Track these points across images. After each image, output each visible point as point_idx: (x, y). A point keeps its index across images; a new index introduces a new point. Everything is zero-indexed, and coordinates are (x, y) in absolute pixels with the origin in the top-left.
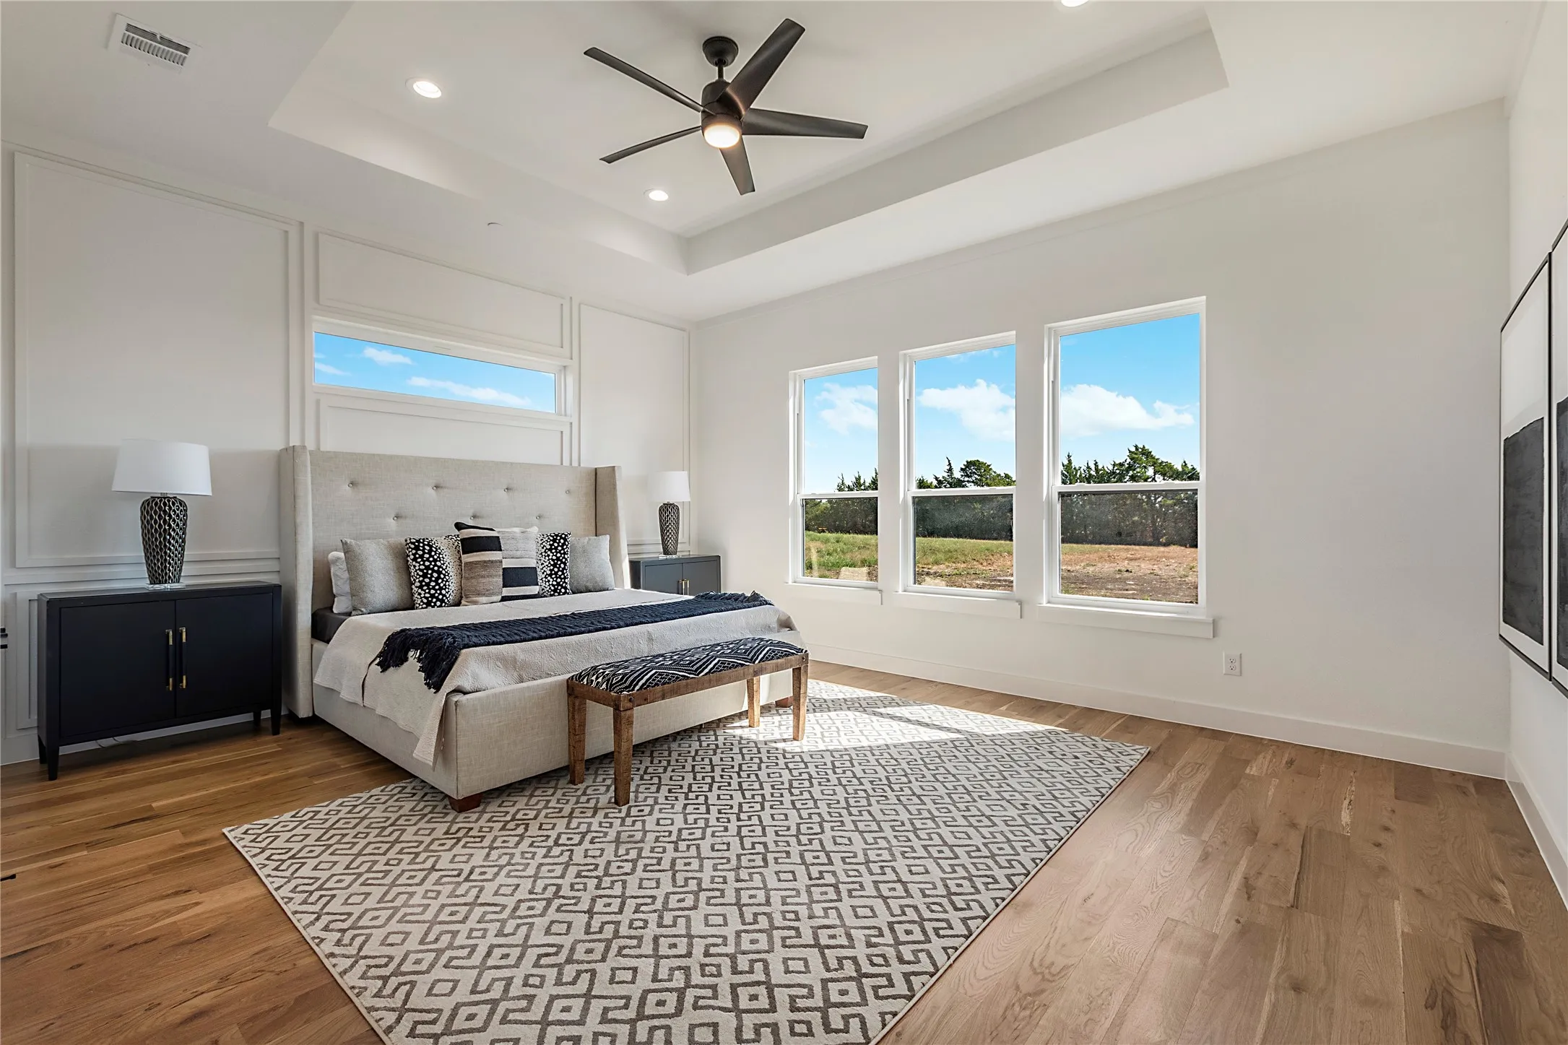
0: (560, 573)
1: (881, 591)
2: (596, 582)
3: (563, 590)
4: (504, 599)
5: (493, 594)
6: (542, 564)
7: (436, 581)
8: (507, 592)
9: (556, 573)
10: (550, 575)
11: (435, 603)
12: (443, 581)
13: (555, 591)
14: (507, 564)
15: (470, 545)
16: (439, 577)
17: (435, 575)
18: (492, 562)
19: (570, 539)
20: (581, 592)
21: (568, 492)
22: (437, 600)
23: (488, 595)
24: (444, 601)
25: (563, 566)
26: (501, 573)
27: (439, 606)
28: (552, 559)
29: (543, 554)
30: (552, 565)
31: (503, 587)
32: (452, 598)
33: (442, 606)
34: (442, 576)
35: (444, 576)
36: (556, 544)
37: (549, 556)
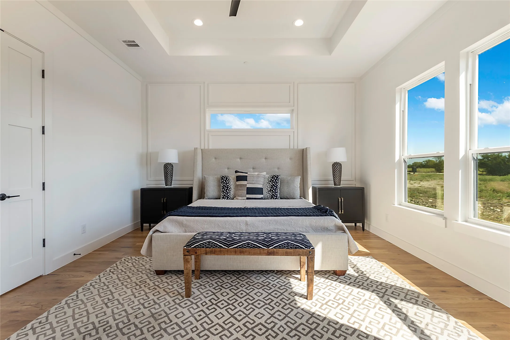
0: (274, 191)
1: (445, 218)
2: (290, 195)
3: (275, 197)
4: (248, 199)
5: (243, 197)
6: (267, 187)
7: (226, 190)
8: (248, 196)
9: (272, 191)
10: (270, 191)
11: (225, 198)
12: (228, 190)
13: (272, 197)
14: (249, 186)
15: (239, 178)
16: (227, 189)
17: (226, 188)
18: (243, 185)
19: (279, 177)
20: (286, 199)
21: (291, 159)
22: (226, 197)
23: (242, 197)
24: (228, 197)
25: (275, 188)
26: (246, 189)
27: (226, 199)
28: (271, 185)
29: (268, 183)
30: (271, 187)
31: (247, 194)
32: (232, 196)
33: (227, 199)
34: (228, 189)
35: (229, 189)
36: (273, 179)
37: (270, 183)
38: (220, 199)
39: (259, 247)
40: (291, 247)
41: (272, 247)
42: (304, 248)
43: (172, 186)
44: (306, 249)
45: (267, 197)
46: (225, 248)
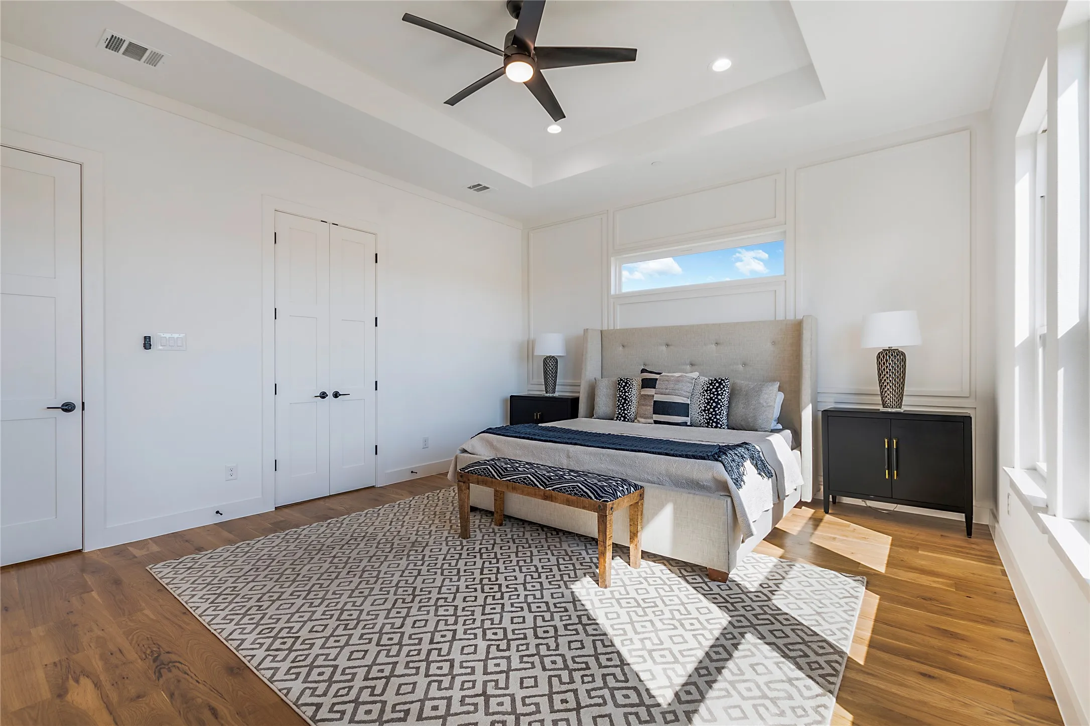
0: (711, 410)
3: (714, 424)
4: (656, 422)
5: (648, 418)
6: (700, 401)
7: (623, 405)
8: (657, 417)
9: (708, 410)
10: (704, 411)
12: (627, 405)
13: (708, 423)
14: (657, 398)
16: (625, 403)
17: (623, 401)
18: (648, 395)
19: (726, 383)
21: (774, 343)
22: (622, 416)
23: (645, 418)
24: (625, 418)
25: (714, 404)
26: (652, 404)
27: (622, 421)
28: (707, 399)
29: (702, 394)
30: (706, 403)
31: (654, 414)
32: (633, 417)
33: (624, 421)
34: (627, 402)
35: (629, 402)
36: (711, 387)
37: (705, 395)
38: (613, 419)
39: (536, 485)
40: (575, 493)
41: (551, 488)
42: (593, 498)
43: (556, 394)
44: (595, 500)
45: (700, 423)
46: (497, 479)
